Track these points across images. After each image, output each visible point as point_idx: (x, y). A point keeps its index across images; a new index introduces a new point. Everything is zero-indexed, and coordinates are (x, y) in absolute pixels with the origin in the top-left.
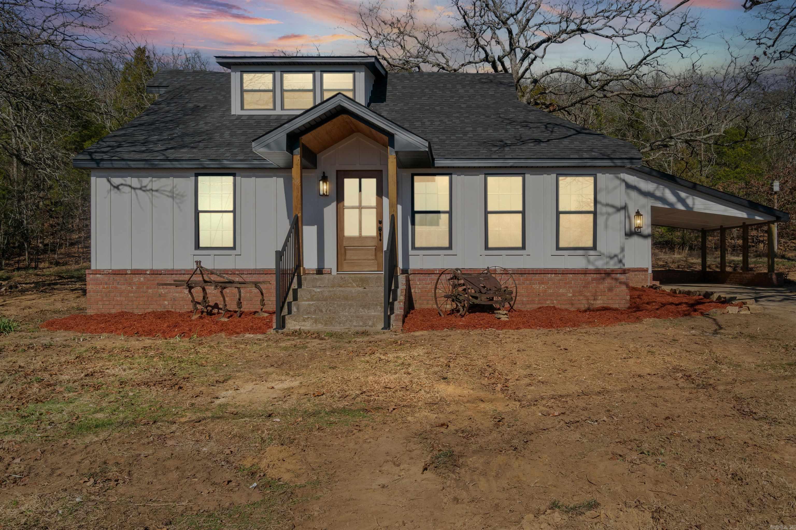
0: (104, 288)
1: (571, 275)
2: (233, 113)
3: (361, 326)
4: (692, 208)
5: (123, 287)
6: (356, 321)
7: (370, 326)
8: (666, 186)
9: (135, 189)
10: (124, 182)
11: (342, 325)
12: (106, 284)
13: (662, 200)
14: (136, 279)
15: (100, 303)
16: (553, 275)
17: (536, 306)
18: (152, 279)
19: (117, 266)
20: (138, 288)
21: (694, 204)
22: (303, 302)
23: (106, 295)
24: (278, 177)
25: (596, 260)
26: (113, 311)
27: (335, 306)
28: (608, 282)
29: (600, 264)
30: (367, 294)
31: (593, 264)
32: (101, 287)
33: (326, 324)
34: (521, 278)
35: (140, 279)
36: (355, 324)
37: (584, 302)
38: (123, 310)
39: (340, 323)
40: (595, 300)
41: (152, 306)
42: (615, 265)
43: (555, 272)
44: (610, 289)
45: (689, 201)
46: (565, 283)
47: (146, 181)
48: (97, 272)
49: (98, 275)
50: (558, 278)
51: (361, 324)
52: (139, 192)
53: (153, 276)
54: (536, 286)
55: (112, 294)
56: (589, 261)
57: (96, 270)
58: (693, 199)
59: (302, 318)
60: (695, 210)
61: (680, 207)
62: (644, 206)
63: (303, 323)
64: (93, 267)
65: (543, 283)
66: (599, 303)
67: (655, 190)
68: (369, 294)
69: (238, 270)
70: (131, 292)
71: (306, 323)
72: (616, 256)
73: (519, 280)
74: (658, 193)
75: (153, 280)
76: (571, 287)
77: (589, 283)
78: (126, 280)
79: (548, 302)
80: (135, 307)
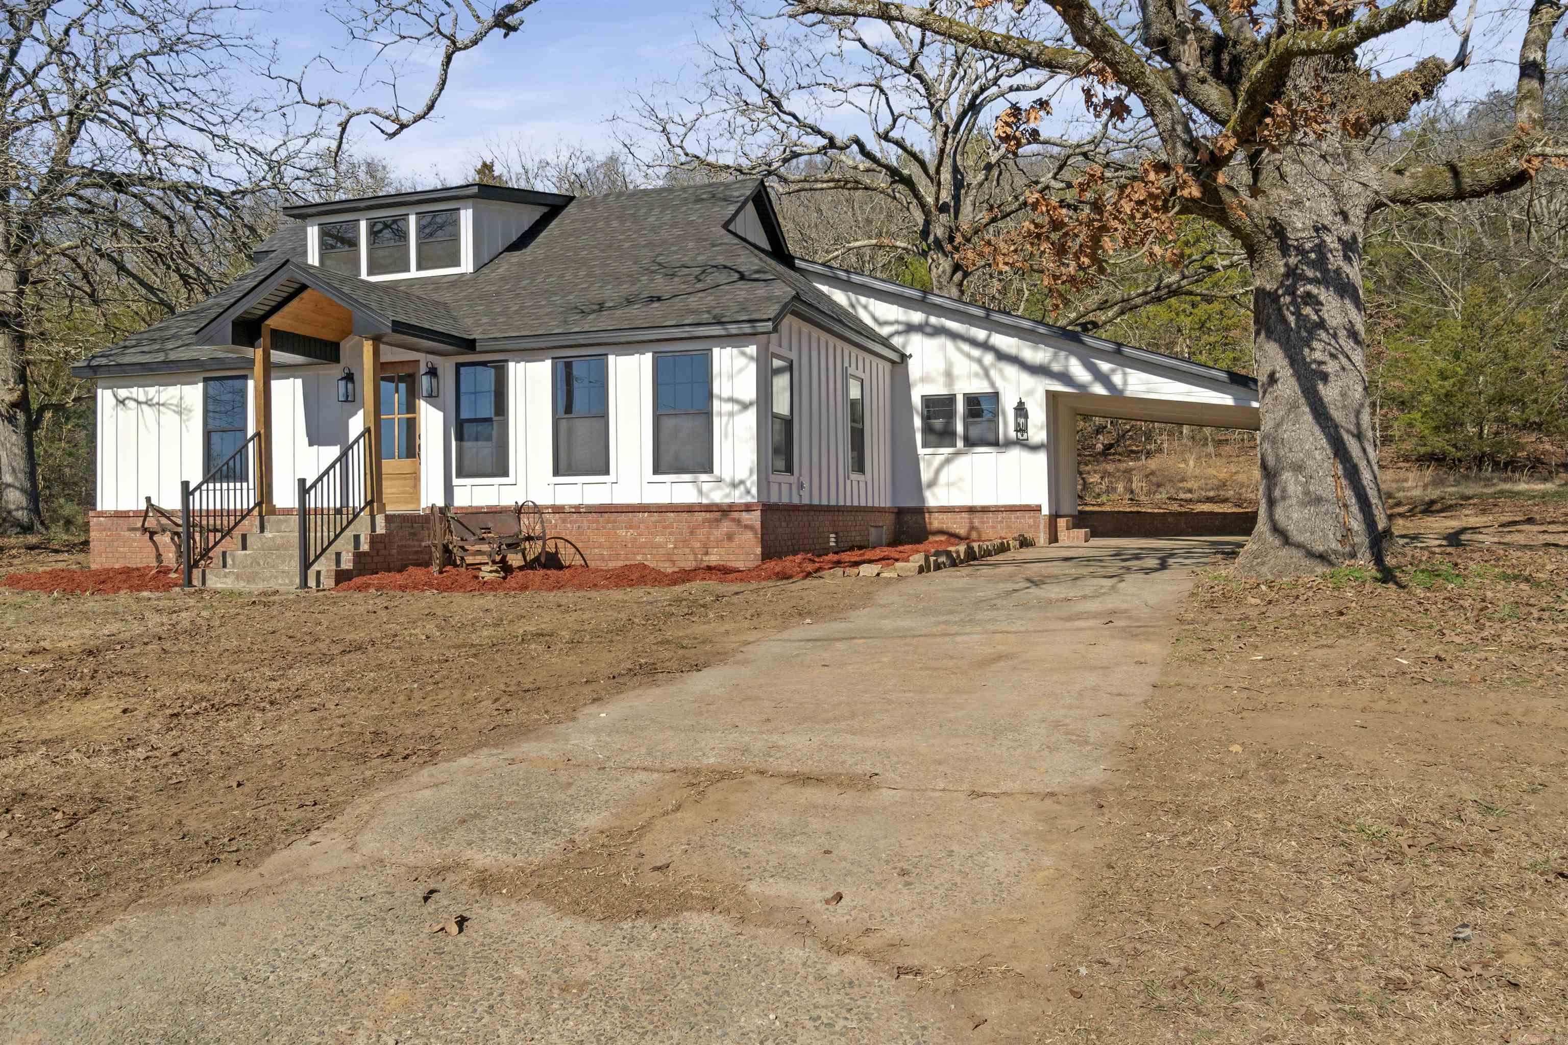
0: (107, 535)
4: (1122, 392)
5: (127, 534)
8: (1072, 353)
9: (140, 403)
10: (129, 395)
12: (110, 529)
13: (1065, 377)
15: (103, 555)
17: (620, 564)
19: (121, 506)
21: (1125, 383)
23: (110, 545)
24: (295, 377)
25: (711, 490)
26: (117, 566)
28: (726, 526)
29: (718, 496)
31: (707, 497)
32: (104, 534)
33: (249, 582)
34: (601, 519)
36: (280, 581)
37: (691, 557)
40: (707, 554)
42: (741, 497)
44: (730, 537)
45: (1117, 379)
46: (664, 527)
47: (152, 391)
48: (102, 514)
49: (102, 519)
50: (653, 519)
52: (144, 407)
54: (622, 532)
55: (116, 544)
56: (700, 492)
57: (102, 512)
58: (1125, 374)
60: (1128, 393)
61: (1099, 389)
62: (1031, 393)
64: (98, 508)
65: (631, 527)
66: (713, 559)
67: (1050, 362)
70: (136, 541)
72: (742, 482)
73: (598, 522)
74: (1056, 367)
76: (671, 534)
77: (698, 527)
78: (131, 525)
79: (639, 558)
80: (138, 560)
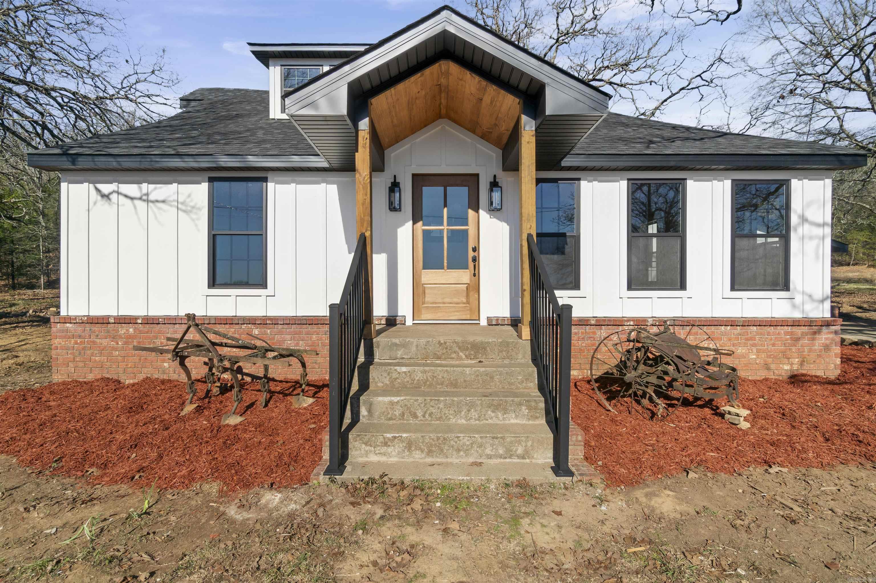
0: (76, 343)
1: (755, 328)
2: (271, 116)
3: (501, 457)
5: (105, 342)
6: (492, 445)
7: (519, 457)
9: (132, 199)
11: (462, 453)
12: (80, 337)
14: (122, 330)
15: (71, 364)
16: (729, 328)
18: (146, 330)
19: (96, 312)
20: (126, 343)
22: (380, 399)
23: (80, 353)
24: (328, 183)
27: (441, 406)
30: (492, 378)
32: (73, 341)
33: (430, 453)
35: (127, 330)
36: (488, 451)
38: (104, 375)
39: (458, 450)
41: (145, 370)
43: (732, 323)
46: (747, 339)
47: (147, 188)
48: (68, 320)
49: (68, 325)
50: (736, 332)
51: (501, 451)
52: (137, 202)
53: (147, 326)
55: (89, 352)
57: (68, 317)
59: (381, 439)
63: (384, 449)
64: (63, 312)
68: (497, 378)
69: (271, 318)
70: (116, 349)
71: (390, 450)
75: (147, 332)
78: (108, 332)
80: (121, 370)
